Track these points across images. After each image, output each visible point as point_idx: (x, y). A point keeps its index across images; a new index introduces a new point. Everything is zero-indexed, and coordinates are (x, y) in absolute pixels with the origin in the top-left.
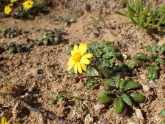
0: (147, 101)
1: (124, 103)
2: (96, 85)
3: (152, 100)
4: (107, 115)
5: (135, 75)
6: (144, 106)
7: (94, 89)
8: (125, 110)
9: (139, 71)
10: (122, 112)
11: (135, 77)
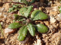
0: (50, 32)
1: (28, 32)
2: (15, 10)
3: (55, 32)
4: (12, 39)
5: (50, 6)
6: (45, 37)
7: (12, 14)
8: (27, 39)
9: (53, 3)
10: (24, 40)
11: (48, 8)
